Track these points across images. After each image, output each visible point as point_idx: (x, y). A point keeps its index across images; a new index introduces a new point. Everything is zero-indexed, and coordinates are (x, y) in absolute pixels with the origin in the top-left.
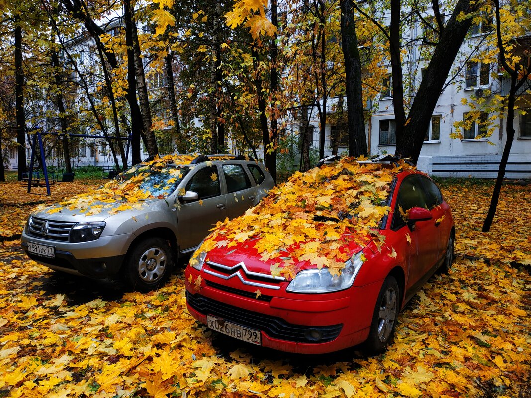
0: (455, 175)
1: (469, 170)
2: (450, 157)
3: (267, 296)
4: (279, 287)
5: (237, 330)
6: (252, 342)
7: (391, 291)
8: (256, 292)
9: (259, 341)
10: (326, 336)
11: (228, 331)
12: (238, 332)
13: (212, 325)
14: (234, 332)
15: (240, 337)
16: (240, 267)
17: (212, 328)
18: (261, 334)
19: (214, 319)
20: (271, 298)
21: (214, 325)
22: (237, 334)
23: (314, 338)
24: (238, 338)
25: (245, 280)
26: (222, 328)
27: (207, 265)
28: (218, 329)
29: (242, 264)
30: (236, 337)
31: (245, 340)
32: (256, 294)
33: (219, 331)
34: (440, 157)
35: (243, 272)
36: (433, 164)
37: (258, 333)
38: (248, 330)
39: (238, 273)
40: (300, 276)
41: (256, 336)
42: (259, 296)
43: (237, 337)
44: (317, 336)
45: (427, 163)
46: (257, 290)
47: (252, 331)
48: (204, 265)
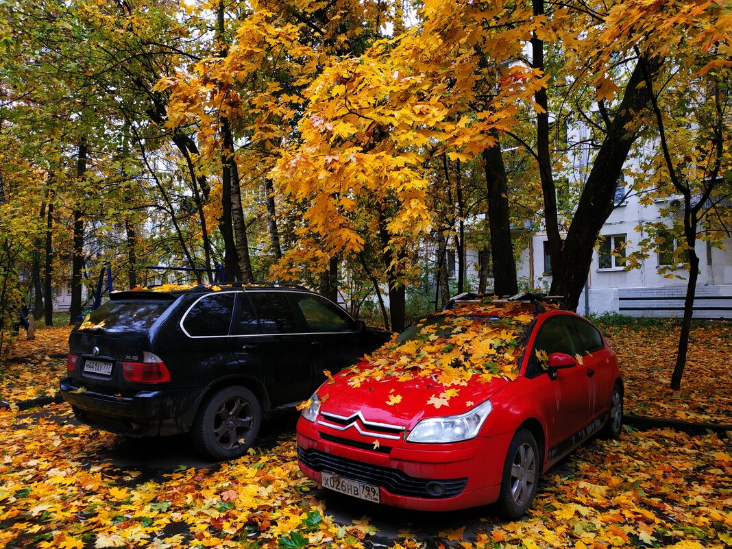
0: (649, 314)
1: (669, 306)
2: (642, 289)
3: (386, 447)
4: (398, 438)
5: (354, 487)
6: (370, 500)
7: (526, 448)
8: (374, 443)
9: (378, 497)
10: (449, 490)
11: (344, 489)
12: (356, 489)
13: (326, 483)
14: (351, 489)
15: (357, 494)
16: (357, 417)
17: (327, 487)
18: (380, 490)
19: (329, 476)
20: (390, 448)
21: (329, 482)
22: (355, 491)
23: (437, 493)
24: (355, 496)
25: (363, 430)
26: (338, 485)
27: (320, 416)
28: (333, 487)
29: (359, 413)
30: (353, 495)
31: (363, 497)
32: (374, 445)
33: (334, 489)
34: (629, 290)
35: (360, 423)
36: (620, 299)
37: (377, 489)
38: (365, 486)
39: (355, 424)
40: (423, 425)
41: (374, 492)
42: (377, 447)
43: (355, 494)
44: (440, 491)
45: (612, 299)
46: (375, 441)
47: (371, 487)
48: (317, 417)
